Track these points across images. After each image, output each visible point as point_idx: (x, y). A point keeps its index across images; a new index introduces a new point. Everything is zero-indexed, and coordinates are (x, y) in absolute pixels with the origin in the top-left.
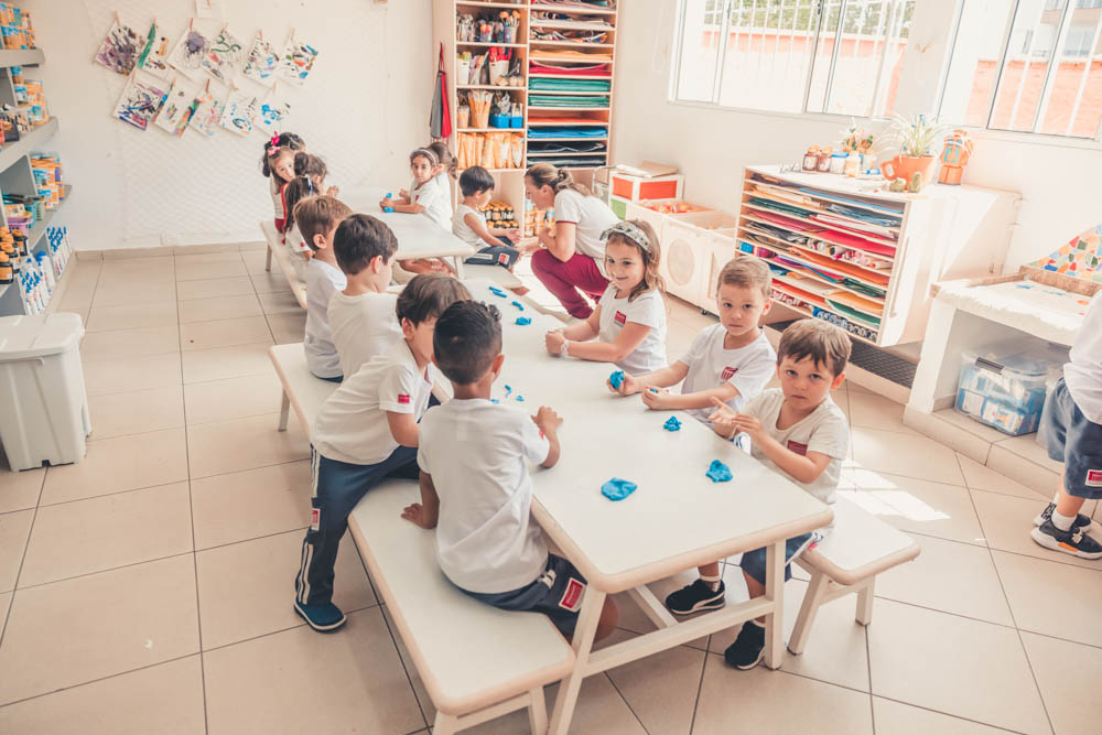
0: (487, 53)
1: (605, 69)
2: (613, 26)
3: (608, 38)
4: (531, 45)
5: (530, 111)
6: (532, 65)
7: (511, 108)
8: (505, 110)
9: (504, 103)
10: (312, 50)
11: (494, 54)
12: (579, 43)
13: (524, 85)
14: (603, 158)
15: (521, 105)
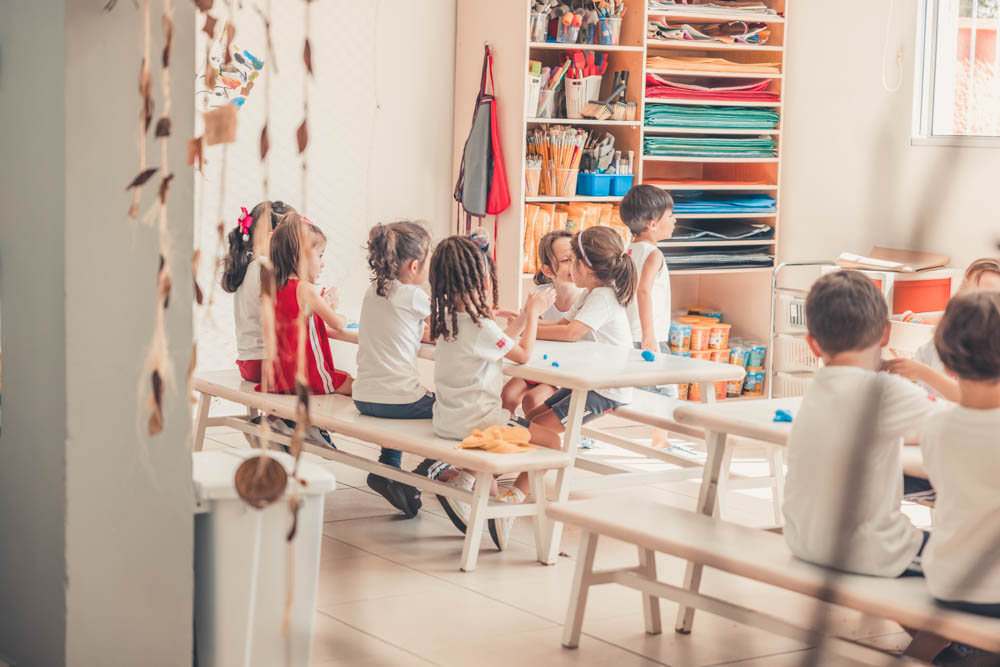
0: (569, 62)
1: (768, 90)
2: (781, 14)
3: (774, 34)
4: (650, 48)
5: (646, 163)
6: (650, 83)
7: (614, 159)
8: (604, 163)
9: (605, 150)
10: (254, 60)
11: (580, 65)
12: (728, 44)
13: (637, 118)
14: (767, 250)
15: (631, 154)
